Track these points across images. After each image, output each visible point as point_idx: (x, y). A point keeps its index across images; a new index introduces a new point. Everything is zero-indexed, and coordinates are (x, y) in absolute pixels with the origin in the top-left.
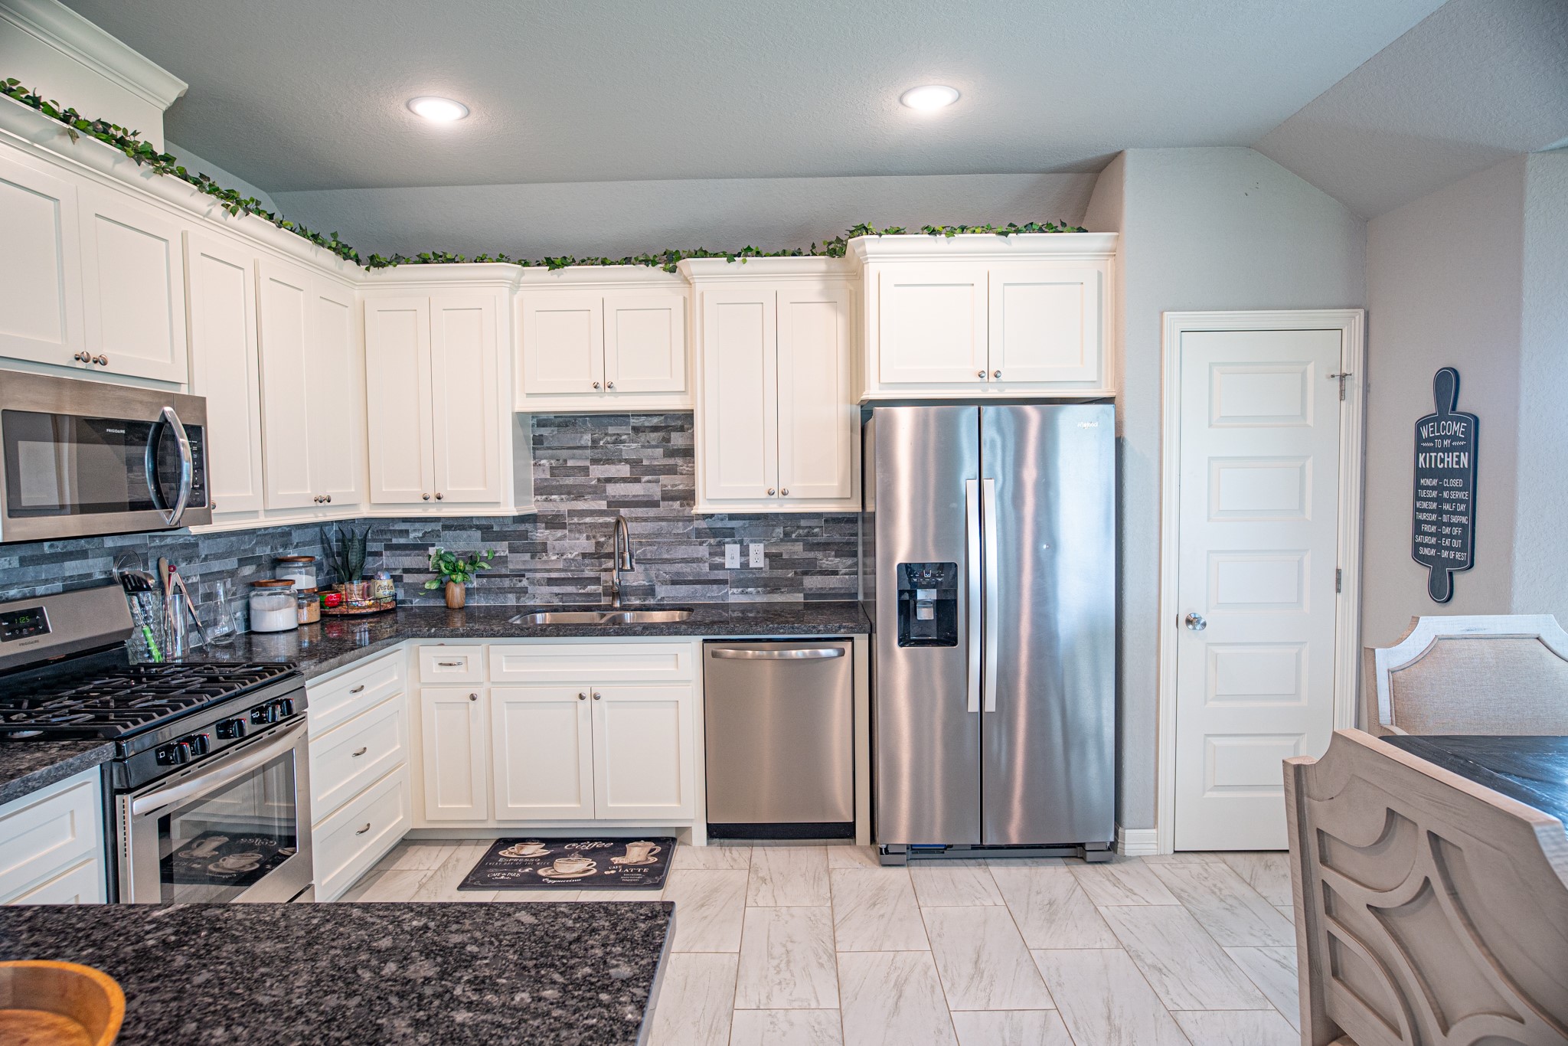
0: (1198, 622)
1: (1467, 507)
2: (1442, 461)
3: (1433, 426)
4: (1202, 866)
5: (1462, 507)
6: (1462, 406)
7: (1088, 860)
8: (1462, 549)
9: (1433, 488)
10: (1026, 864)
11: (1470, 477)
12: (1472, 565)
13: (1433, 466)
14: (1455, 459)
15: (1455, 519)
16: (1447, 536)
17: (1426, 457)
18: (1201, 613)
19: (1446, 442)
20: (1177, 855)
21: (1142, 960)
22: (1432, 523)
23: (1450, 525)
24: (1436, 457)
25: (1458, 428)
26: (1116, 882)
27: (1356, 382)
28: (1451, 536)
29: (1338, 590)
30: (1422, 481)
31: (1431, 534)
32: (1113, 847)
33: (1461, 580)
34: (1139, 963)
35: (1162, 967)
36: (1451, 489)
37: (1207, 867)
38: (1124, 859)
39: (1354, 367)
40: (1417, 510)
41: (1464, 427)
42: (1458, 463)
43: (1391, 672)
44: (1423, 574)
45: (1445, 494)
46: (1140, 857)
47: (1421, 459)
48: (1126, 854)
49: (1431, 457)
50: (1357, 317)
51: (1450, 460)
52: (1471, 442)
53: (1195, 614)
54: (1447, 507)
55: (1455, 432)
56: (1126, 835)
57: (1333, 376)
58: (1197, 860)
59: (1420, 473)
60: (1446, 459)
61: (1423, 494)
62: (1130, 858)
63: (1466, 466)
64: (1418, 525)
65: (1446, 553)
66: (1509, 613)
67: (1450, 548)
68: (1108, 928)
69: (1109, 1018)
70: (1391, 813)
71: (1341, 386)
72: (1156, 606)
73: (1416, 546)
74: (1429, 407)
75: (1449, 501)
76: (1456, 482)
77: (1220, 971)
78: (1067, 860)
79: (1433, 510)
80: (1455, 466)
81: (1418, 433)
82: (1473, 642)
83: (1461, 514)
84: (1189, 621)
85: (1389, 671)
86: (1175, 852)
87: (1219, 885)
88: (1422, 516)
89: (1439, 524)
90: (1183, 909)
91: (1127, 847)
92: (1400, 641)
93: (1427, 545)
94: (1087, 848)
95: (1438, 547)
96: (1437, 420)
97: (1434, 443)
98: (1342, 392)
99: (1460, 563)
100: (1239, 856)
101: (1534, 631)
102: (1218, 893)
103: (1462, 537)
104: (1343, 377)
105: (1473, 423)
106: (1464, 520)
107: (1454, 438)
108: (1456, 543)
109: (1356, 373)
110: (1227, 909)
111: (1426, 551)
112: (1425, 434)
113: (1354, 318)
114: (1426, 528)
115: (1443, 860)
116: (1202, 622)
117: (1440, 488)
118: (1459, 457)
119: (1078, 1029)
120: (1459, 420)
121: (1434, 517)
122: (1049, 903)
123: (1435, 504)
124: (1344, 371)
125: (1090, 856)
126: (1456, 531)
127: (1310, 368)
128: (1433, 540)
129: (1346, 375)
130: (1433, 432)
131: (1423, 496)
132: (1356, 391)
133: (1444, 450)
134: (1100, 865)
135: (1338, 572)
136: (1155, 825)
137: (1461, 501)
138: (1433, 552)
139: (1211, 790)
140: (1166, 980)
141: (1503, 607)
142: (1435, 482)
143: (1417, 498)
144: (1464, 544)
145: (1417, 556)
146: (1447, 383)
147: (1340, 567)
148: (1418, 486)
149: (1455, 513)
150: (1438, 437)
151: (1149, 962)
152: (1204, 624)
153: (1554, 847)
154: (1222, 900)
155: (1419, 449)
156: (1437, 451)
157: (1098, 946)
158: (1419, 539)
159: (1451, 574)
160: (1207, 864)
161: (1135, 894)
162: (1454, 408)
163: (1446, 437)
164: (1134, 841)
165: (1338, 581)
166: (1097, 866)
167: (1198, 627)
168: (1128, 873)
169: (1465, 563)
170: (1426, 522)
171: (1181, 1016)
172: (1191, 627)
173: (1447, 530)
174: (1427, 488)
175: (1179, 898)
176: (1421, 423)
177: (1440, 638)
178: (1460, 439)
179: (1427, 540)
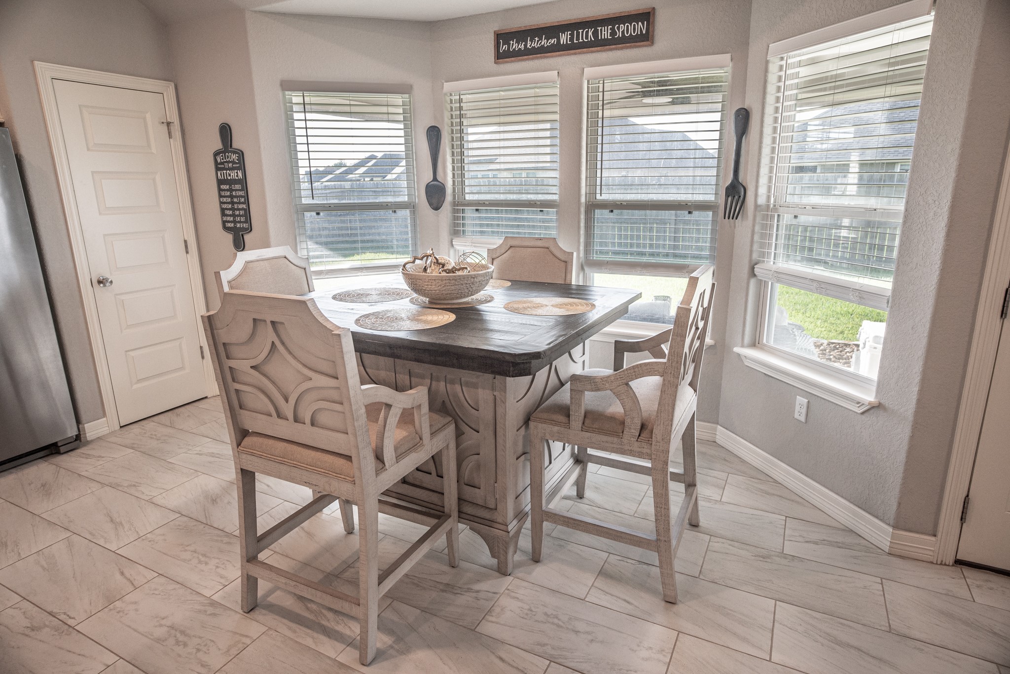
0: (107, 281)
1: (245, 200)
2: (230, 175)
3: (222, 156)
4: (141, 428)
5: (242, 200)
6: (235, 145)
7: (62, 452)
8: (246, 222)
9: (227, 190)
10: (11, 473)
11: (243, 182)
12: (251, 230)
13: (226, 178)
14: (236, 174)
15: (241, 206)
16: (238, 216)
17: (221, 173)
18: (107, 275)
19: (230, 165)
20: (122, 429)
21: (121, 486)
22: (229, 209)
23: (239, 209)
24: (226, 173)
25: (234, 157)
26: (88, 456)
27: (176, 127)
28: (239, 215)
29: (187, 252)
30: (221, 187)
31: (230, 216)
32: (78, 437)
33: (247, 237)
34: (120, 488)
35: (134, 484)
36: (236, 190)
37: (144, 428)
38: (88, 443)
39: (174, 118)
40: (221, 203)
41: (237, 157)
42: (237, 176)
43: (229, 282)
44: (230, 237)
45: (234, 193)
46: (98, 438)
47: (219, 175)
48: (88, 439)
49: (224, 173)
50: (171, 87)
51: (233, 174)
52: (241, 165)
53: (102, 276)
54: (235, 200)
55: (234, 159)
56: (86, 428)
57: (163, 123)
58: (137, 427)
59: (220, 182)
60: (231, 174)
61: (223, 193)
62: (92, 441)
63: (241, 178)
64: (223, 211)
65: (239, 224)
66: (270, 247)
67: (240, 222)
68: (92, 481)
69: (112, 521)
70: (255, 320)
71: (168, 129)
72: (74, 274)
73: (224, 222)
74: (219, 145)
75: (236, 197)
76: (238, 187)
77: (169, 471)
78: (44, 459)
79: (229, 202)
80: (236, 178)
81: (216, 160)
82: (261, 262)
83: (243, 203)
84: (100, 282)
85: (228, 282)
86: (121, 427)
87: (154, 433)
88: (225, 206)
89: (233, 209)
90: (137, 452)
91: (87, 435)
92: (230, 266)
93: (229, 222)
94: (59, 444)
95: (234, 222)
96: (224, 152)
97: (224, 165)
98: (170, 133)
99: (246, 229)
100: (160, 416)
101: (282, 254)
102: (155, 437)
103: (245, 215)
104: (168, 124)
105: (241, 154)
106: (244, 206)
107: (233, 162)
108: (243, 219)
109: (176, 121)
110: (162, 442)
111: (229, 225)
112: (219, 160)
113: (169, 87)
114: (228, 212)
115: (277, 332)
116: (109, 281)
117: (231, 190)
118: (237, 173)
119: (94, 535)
120: (234, 153)
121: (230, 206)
122: (42, 486)
123: (230, 199)
124: (169, 120)
125: (62, 449)
126: (242, 212)
127: (148, 116)
128: (232, 219)
129: (171, 123)
130: (223, 159)
131: (223, 195)
132: (177, 133)
133: (230, 169)
134: (72, 452)
135: (185, 242)
136: (104, 414)
137: (242, 197)
138: (232, 225)
139: (136, 383)
140: (139, 488)
141: (266, 245)
142: (228, 187)
143: (220, 196)
144: (246, 219)
145: (225, 228)
146: (225, 131)
147: (186, 239)
148: (220, 190)
149: (239, 203)
150: (226, 162)
151: (126, 485)
152: (111, 282)
153: (313, 308)
154: (158, 440)
155: (217, 169)
156: (226, 169)
157: (89, 492)
158: (225, 219)
159: (242, 235)
160: (143, 426)
161: (103, 457)
162: (231, 146)
163: (228, 162)
164: (92, 430)
165: (186, 247)
166: (70, 453)
167: (108, 284)
168: (94, 449)
169: (248, 229)
170: (227, 209)
171: (154, 500)
172: (102, 285)
173: (237, 213)
174: (224, 190)
175: (132, 448)
176: (216, 154)
177: (247, 262)
178: (237, 163)
179: (229, 219)
